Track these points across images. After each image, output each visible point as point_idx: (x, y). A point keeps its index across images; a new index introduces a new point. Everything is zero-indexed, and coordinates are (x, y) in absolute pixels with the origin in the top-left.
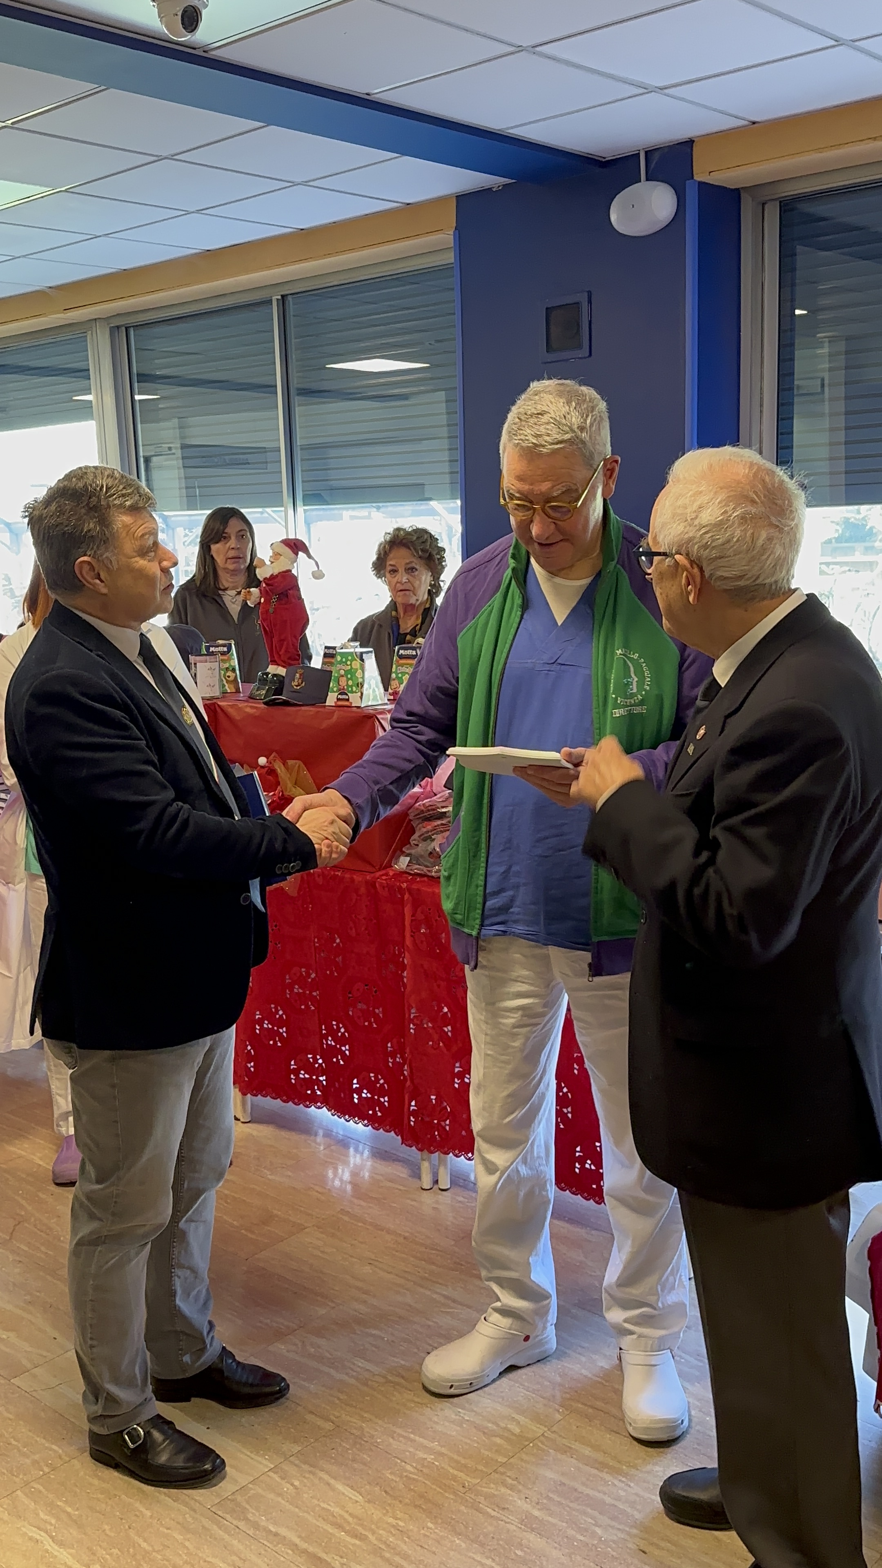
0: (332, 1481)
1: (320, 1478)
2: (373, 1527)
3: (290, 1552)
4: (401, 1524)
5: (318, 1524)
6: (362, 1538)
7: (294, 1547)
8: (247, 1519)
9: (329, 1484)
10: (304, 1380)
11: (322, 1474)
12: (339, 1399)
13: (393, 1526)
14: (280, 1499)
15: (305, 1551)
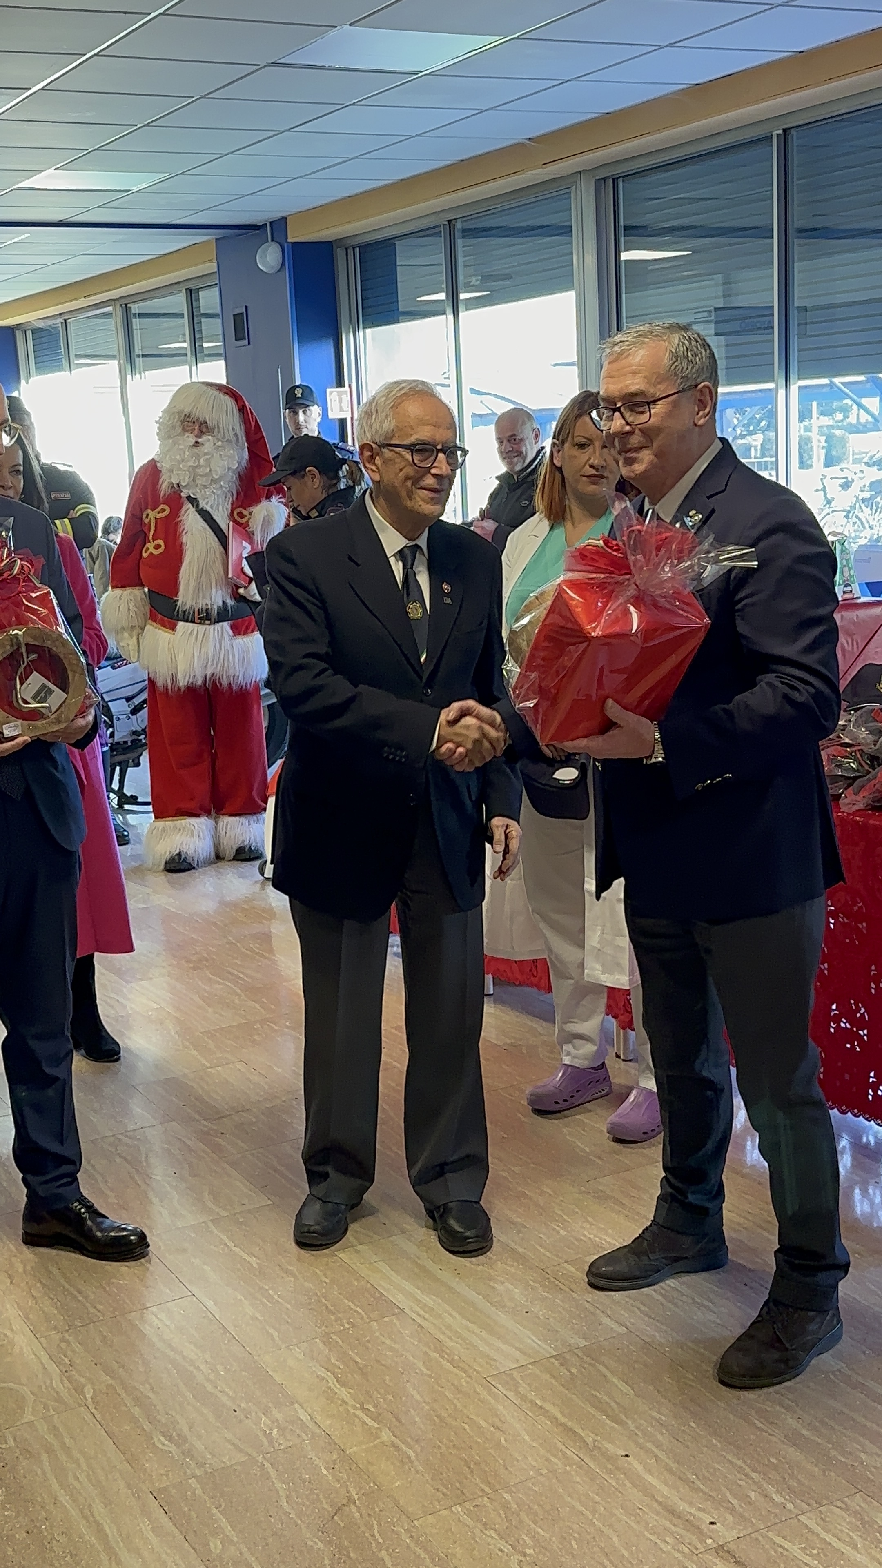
0: (609, 1374)
1: (599, 1370)
2: (636, 1416)
5: (583, 1405)
6: (623, 1424)
7: (553, 1420)
8: (517, 1393)
9: (605, 1376)
11: (601, 1368)
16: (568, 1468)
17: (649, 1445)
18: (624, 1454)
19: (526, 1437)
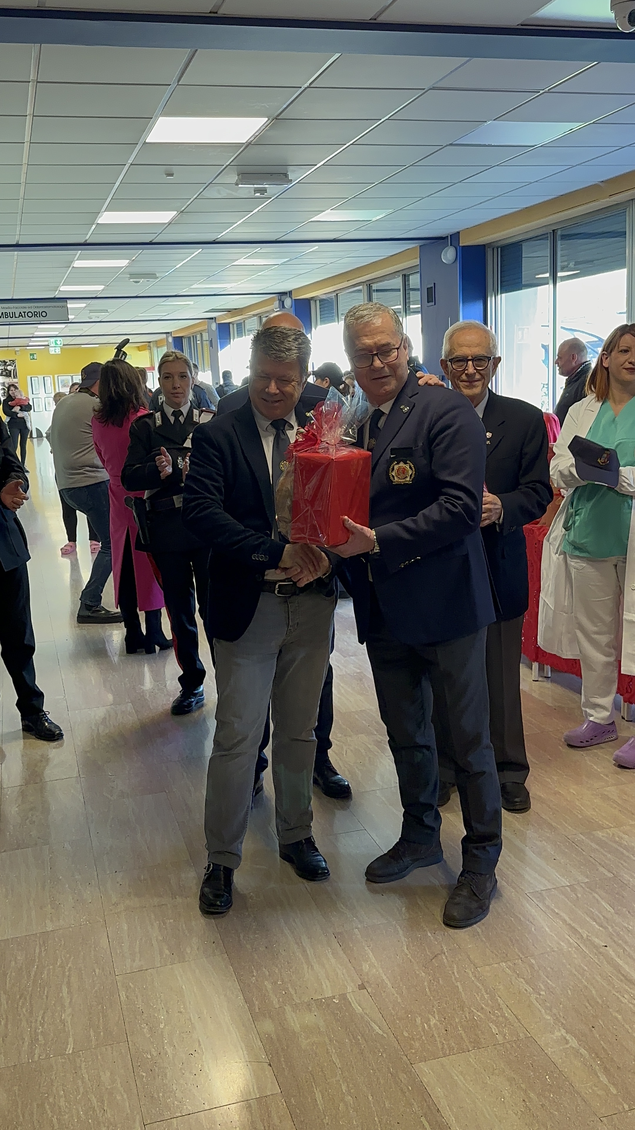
0: (599, 899)
1: (594, 897)
2: (614, 925)
3: (561, 923)
4: (630, 927)
5: (583, 915)
6: (605, 928)
7: (564, 921)
8: (544, 904)
9: (597, 900)
10: (606, 851)
11: (596, 895)
12: (622, 864)
13: (626, 928)
14: (566, 899)
15: (569, 925)
16: (570, 949)
17: (620, 942)
18: (605, 945)
19: (547, 929)
